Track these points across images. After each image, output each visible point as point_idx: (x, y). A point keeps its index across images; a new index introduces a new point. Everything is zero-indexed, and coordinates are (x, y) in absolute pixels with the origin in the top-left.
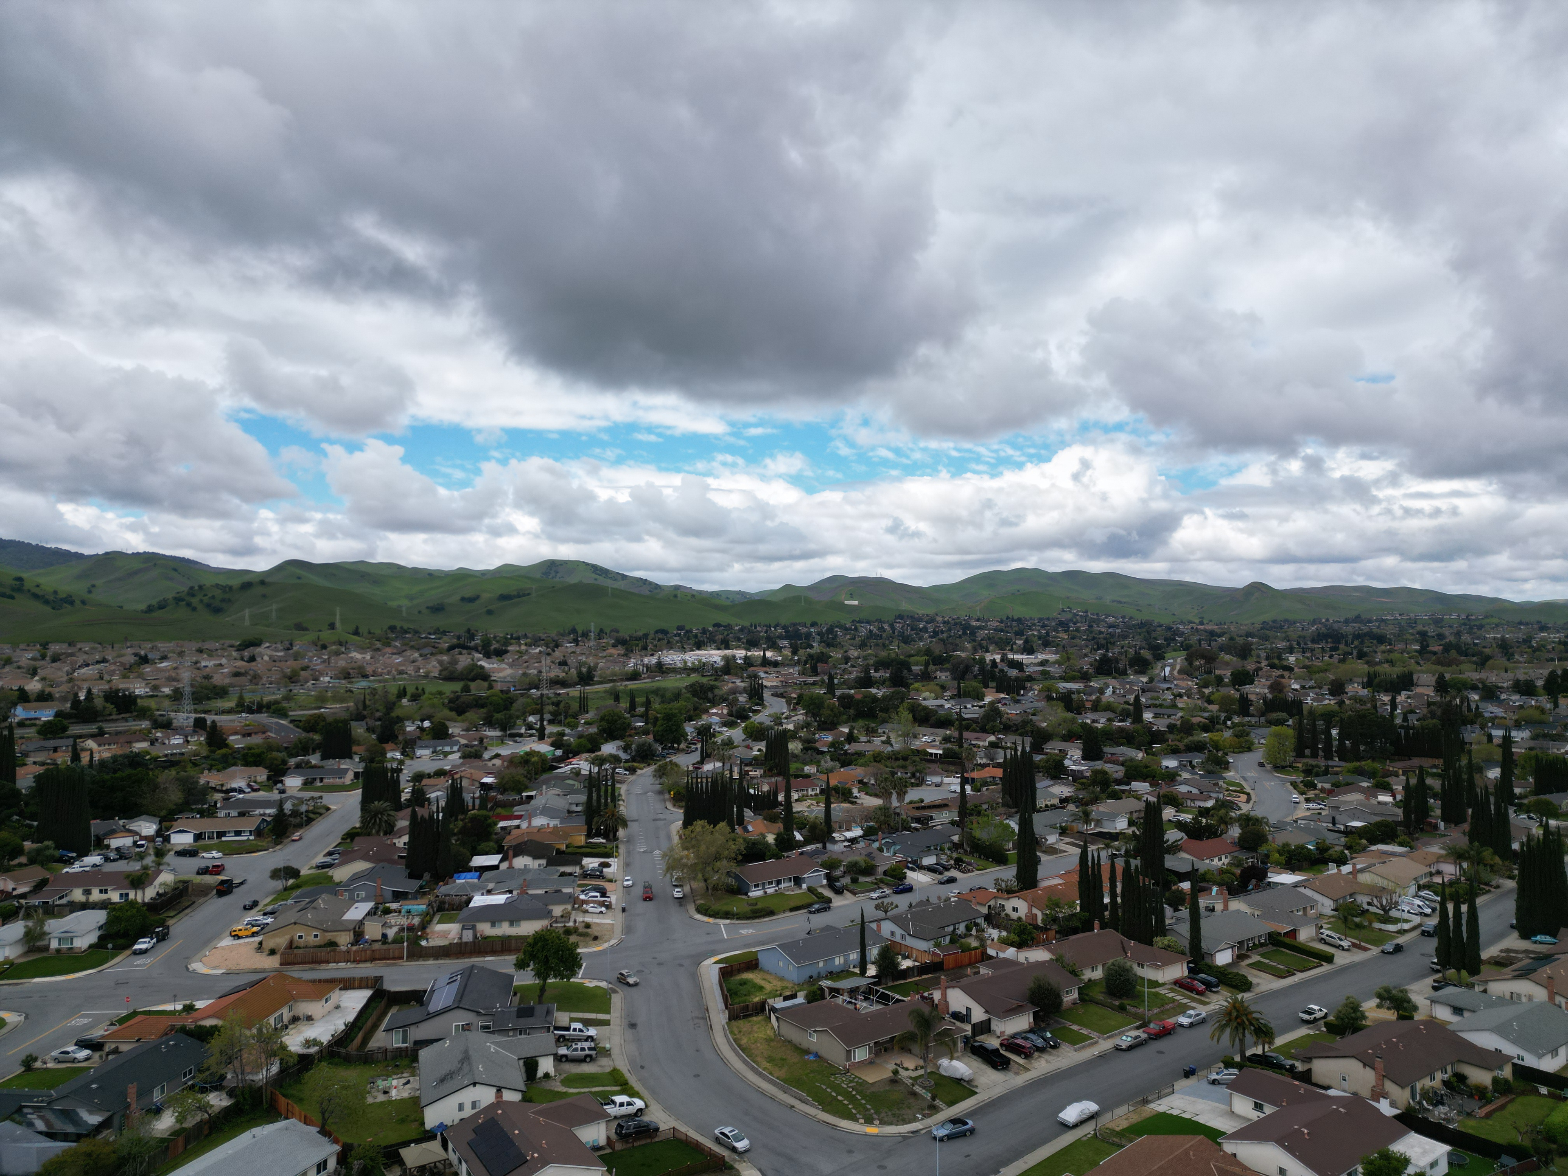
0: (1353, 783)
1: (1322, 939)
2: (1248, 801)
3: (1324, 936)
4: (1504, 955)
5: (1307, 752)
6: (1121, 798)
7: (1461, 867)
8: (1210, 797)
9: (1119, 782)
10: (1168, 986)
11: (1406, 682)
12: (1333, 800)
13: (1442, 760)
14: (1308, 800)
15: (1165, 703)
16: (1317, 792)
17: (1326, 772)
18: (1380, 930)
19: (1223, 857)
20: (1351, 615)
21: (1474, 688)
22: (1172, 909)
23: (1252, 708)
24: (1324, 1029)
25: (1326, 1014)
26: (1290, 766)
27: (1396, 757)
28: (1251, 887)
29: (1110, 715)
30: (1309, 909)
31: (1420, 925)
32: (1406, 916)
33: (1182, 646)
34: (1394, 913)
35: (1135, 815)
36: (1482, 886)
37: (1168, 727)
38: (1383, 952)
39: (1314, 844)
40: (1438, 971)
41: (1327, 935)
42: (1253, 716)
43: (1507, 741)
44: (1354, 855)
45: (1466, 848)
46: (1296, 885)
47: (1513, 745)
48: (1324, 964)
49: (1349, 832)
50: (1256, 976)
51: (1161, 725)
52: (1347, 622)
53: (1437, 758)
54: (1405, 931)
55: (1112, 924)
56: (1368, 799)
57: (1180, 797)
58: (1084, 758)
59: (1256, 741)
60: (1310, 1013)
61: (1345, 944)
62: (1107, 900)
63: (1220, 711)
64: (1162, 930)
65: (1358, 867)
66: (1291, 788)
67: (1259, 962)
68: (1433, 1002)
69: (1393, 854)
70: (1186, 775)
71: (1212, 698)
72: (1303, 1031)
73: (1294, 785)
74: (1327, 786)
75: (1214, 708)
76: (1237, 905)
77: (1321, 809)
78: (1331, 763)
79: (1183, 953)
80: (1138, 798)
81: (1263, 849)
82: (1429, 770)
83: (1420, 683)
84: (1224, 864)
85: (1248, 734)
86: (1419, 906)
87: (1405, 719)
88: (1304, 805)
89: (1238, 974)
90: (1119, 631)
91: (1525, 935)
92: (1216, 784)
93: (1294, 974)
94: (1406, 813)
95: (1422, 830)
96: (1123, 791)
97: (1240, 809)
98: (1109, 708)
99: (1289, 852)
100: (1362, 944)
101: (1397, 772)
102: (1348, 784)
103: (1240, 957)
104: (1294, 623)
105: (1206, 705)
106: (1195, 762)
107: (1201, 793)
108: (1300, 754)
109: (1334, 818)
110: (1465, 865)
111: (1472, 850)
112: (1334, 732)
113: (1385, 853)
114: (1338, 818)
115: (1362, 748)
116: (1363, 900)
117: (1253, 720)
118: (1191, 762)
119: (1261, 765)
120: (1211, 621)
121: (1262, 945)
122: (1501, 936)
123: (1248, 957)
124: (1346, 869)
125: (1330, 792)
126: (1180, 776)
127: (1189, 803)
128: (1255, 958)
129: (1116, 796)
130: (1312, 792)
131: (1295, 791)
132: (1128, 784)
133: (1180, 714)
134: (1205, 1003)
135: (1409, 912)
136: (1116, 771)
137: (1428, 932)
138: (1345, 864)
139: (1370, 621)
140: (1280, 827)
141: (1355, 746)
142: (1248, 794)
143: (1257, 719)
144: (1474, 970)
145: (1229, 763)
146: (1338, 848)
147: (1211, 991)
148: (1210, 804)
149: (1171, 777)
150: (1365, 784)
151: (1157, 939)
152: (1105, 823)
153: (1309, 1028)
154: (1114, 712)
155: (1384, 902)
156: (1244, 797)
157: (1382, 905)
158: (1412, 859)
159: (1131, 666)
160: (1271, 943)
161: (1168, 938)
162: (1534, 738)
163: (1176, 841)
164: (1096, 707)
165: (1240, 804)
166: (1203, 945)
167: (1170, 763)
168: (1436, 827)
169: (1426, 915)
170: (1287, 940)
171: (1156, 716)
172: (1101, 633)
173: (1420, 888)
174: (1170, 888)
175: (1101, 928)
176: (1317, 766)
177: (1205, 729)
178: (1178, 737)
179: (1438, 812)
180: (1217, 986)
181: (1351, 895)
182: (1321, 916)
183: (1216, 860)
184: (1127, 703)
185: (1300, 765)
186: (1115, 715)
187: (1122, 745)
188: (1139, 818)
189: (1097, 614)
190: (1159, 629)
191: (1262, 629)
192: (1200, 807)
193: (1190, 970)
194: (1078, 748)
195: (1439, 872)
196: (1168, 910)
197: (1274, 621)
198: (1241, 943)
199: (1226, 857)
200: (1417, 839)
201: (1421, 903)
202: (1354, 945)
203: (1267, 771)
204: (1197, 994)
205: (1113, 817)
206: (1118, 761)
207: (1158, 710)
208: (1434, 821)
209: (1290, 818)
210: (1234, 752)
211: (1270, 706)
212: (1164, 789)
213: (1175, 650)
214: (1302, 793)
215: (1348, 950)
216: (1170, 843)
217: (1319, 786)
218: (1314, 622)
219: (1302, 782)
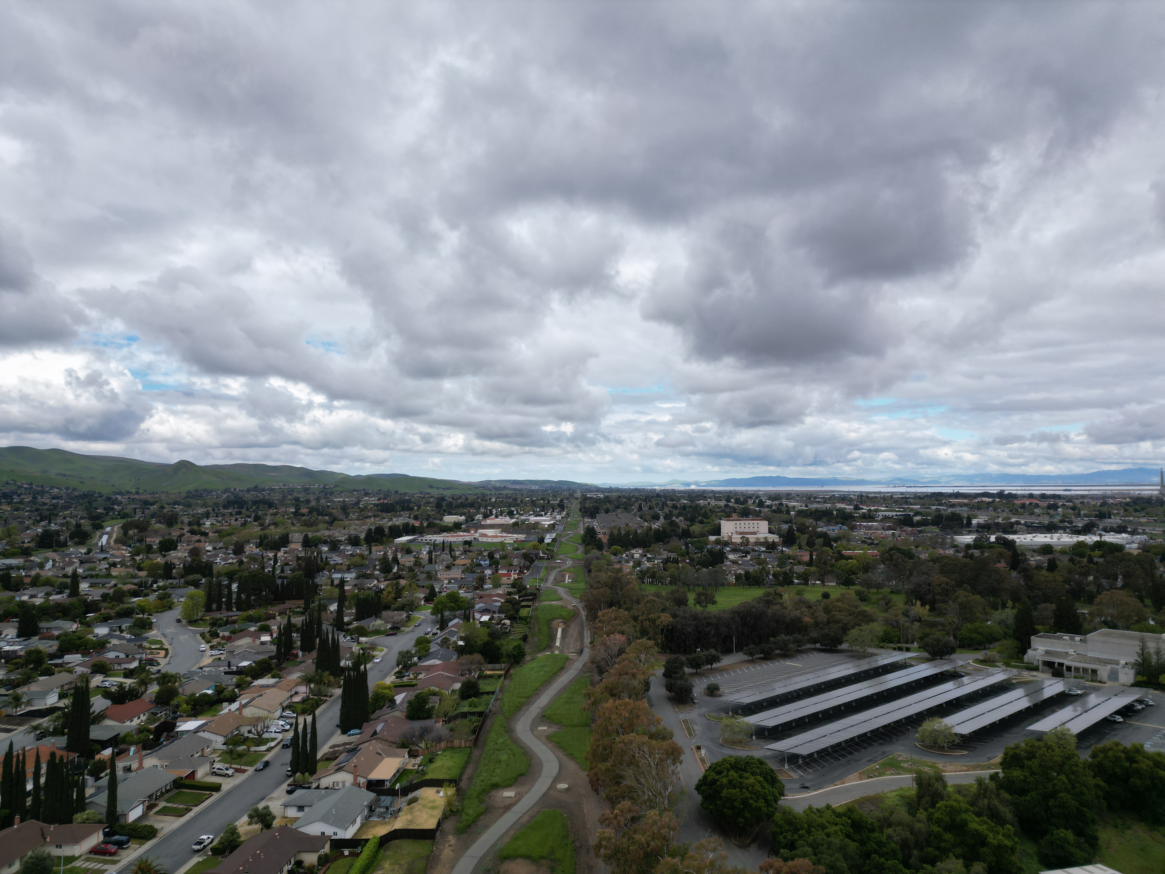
0: (244, 630)
1: (214, 772)
2: (166, 657)
3: (215, 770)
4: (332, 750)
5: (214, 606)
6: (53, 674)
7: (310, 687)
8: (134, 659)
9: (52, 656)
10: (83, 857)
11: (284, 541)
12: (228, 646)
13: (303, 601)
14: (212, 648)
15: (100, 573)
16: (218, 640)
17: (227, 623)
18: (255, 751)
19: (142, 715)
20: (251, 486)
21: (325, 542)
22: (93, 779)
23: (174, 571)
24: (210, 853)
25: (213, 839)
26: (201, 619)
27: (275, 602)
28: (162, 739)
29: (48, 589)
30: (205, 749)
31: (282, 740)
32: (273, 735)
33: (119, 515)
34: (266, 736)
35: (66, 687)
36: (322, 698)
37: (102, 596)
38: (256, 770)
39: (214, 687)
40: (290, 776)
41: (218, 769)
42: (175, 578)
43: (342, 582)
44: (241, 692)
45: (313, 674)
46: (197, 731)
47: (345, 584)
48: (214, 793)
49: (240, 672)
50: (162, 821)
51: (96, 595)
52: (248, 491)
53: (300, 599)
54: (272, 748)
55: (33, 814)
56: (254, 641)
57: (108, 663)
58: (18, 636)
59: (176, 600)
60: (200, 843)
61: (230, 772)
62: (29, 787)
63: (148, 576)
64: (81, 804)
65: (244, 702)
66: (200, 638)
67: (165, 807)
68: (286, 806)
69: (268, 686)
70: (115, 641)
71: (142, 565)
72: (196, 859)
73: (203, 635)
74: (227, 634)
75: (143, 574)
76: (150, 762)
77: (221, 654)
78: (230, 614)
79: (100, 822)
80: (70, 671)
81: (174, 702)
82: (295, 610)
83: (293, 541)
84: (142, 721)
85: (169, 596)
86: (282, 725)
87: (282, 571)
88: (209, 652)
89: (146, 826)
90: (63, 501)
91: (344, 732)
92: (140, 646)
93: (191, 810)
94: (279, 649)
95: (288, 660)
96: (56, 665)
97: (159, 664)
98: (48, 583)
99: (194, 700)
100: (243, 767)
101: (275, 614)
102: (241, 631)
103: (150, 808)
104: (211, 492)
105: (136, 572)
106: (123, 627)
107: (127, 656)
108: (208, 609)
109: (229, 663)
110: (312, 686)
111: (317, 675)
112: (234, 586)
113: (263, 686)
114: (233, 661)
115: (253, 598)
116: (244, 730)
117: (175, 582)
118: (120, 627)
119: (179, 621)
120: (145, 491)
121: (167, 791)
122: (331, 735)
123: (155, 805)
124: (235, 706)
125: (228, 639)
126: (110, 643)
127: (116, 667)
128: (162, 804)
129: (49, 673)
130: (216, 640)
131: (203, 641)
132: (61, 657)
133: (113, 582)
134: (115, 862)
135: (275, 732)
136: (49, 646)
137: (287, 745)
138: (234, 701)
139: (264, 490)
140: (189, 676)
141: (248, 597)
142: (167, 650)
143: (177, 581)
144: (313, 772)
145: (152, 623)
146: (230, 688)
147: (123, 849)
148: (135, 664)
149: (101, 645)
150: (252, 629)
151: (75, 816)
152: (35, 702)
153: (199, 856)
154: (52, 585)
155: (259, 730)
156: (163, 653)
157: (257, 732)
158: (280, 688)
159: (72, 537)
160: (175, 788)
161: (87, 812)
162: (357, 578)
163: (101, 711)
164: (36, 582)
165: (160, 660)
166: (119, 809)
167: (102, 631)
168: (297, 656)
169: (287, 731)
170: (188, 782)
171: (92, 586)
172: (44, 504)
173: (284, 710)
174: (93, 758)
175: (22, 820)
176: (221, 619)
177: (135, 594)
178: (110, 605)
179: (299, 643)
180: (128, 842)
181: (237, 729)
182: (215, 751)
183: (135, 719)
184: (65, 576)
185: (208, 618)
186: (52, 589)
187: (57, 618)
188: (69, 689)
189: (42, 486)
190: (99, 499)
191: (187, 497)
192: (125, 669)
193: (106, 835)
194: (13, 627)
195: (296, 693)
196: (90, 780)
197: (196, 491)
198: (150, 796)
199: (144, 715)
200: (285, 669)
201: (283, 723)
202: (237, 770)
203: (183, 626)
204: (110, 856)
205: (44, 694)
206: (53, 635)
207: (94, 580)
208: (295, 652)
209: (198, 666)
210: (157, 612)
211: (189, 569)
212: (95, 658)
213: (113, 519)
214: (208, 642)
215: (232, 776)
216: (96, 713)
217: (221, 634)
218: (226, 491)
219: (209, 632)
